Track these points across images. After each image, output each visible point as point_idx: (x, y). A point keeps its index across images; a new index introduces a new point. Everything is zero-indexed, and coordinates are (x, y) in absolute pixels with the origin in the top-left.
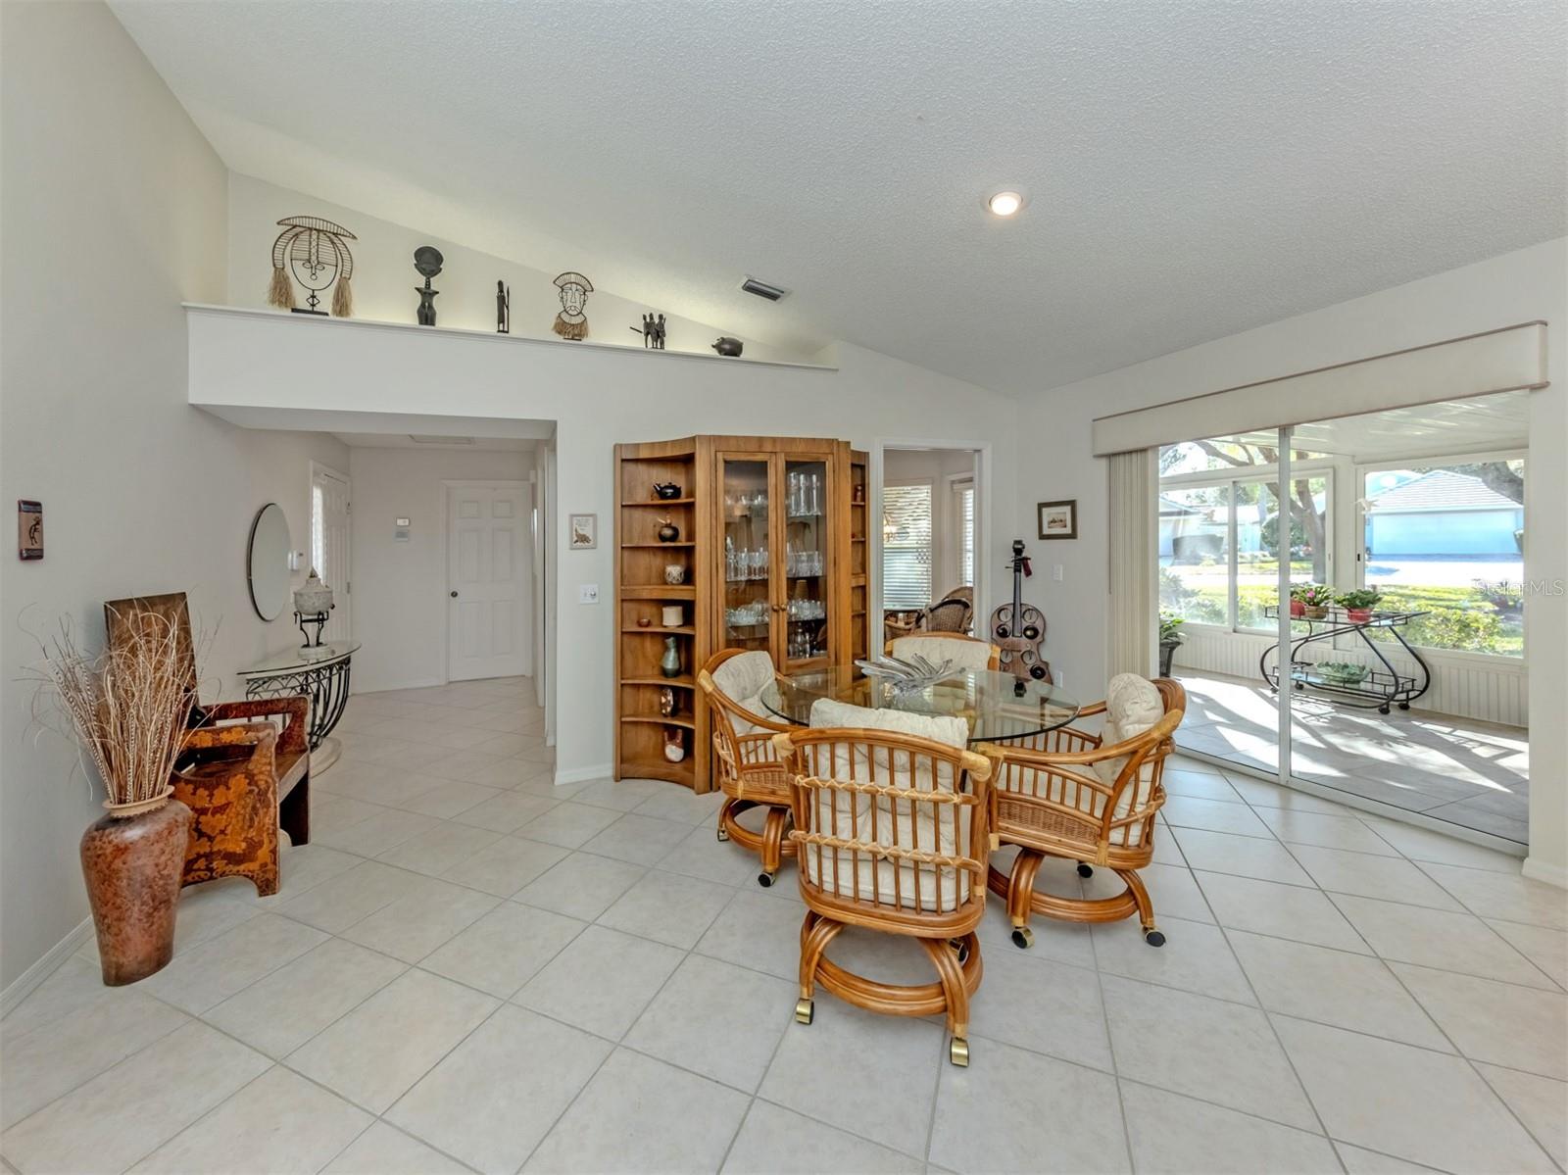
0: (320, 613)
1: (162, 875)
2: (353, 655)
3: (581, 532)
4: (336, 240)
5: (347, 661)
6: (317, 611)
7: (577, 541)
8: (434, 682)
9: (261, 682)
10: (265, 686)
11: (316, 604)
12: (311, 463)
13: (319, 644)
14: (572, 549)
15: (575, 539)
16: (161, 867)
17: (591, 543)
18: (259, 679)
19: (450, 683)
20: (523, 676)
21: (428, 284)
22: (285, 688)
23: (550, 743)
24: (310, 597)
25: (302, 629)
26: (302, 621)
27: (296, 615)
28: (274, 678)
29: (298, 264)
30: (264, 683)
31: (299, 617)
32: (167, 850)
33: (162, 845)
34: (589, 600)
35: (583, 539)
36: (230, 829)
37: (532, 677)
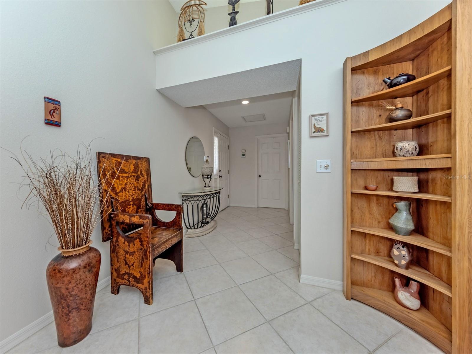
0: (208, 175)
1: (71, 294)
2: (221, 190)
3: (318, 126)
4: (199, 7)
5: (219, 192)
6: (207, 174)
7: (315, 132)
8: (253, 206)
9: (191, 197)
10: (193, 198)
11: (207, 171)
12: (213, 128)
13: (209, 187)
14: (311, 137)
15: (313, 130)
16: (70, 290)
17: (325, 133)
18: (191, 196)
19: (259, 207)
20: (284, 209)
21: (234, 9)
22: (198, 200)
23: (296, 247)
24: (205, 169)
25: (204, 181)
26: (204, 178)
27: (202, 176)
28: (194, 196)
29: (186, 23)
30: (192, 197)
31: (203, 176)
32: (73, 281)
33: (69, 278)
34: (323, 170)
35: (320, 130)
36: (135, 264)
37: (288, 210)
